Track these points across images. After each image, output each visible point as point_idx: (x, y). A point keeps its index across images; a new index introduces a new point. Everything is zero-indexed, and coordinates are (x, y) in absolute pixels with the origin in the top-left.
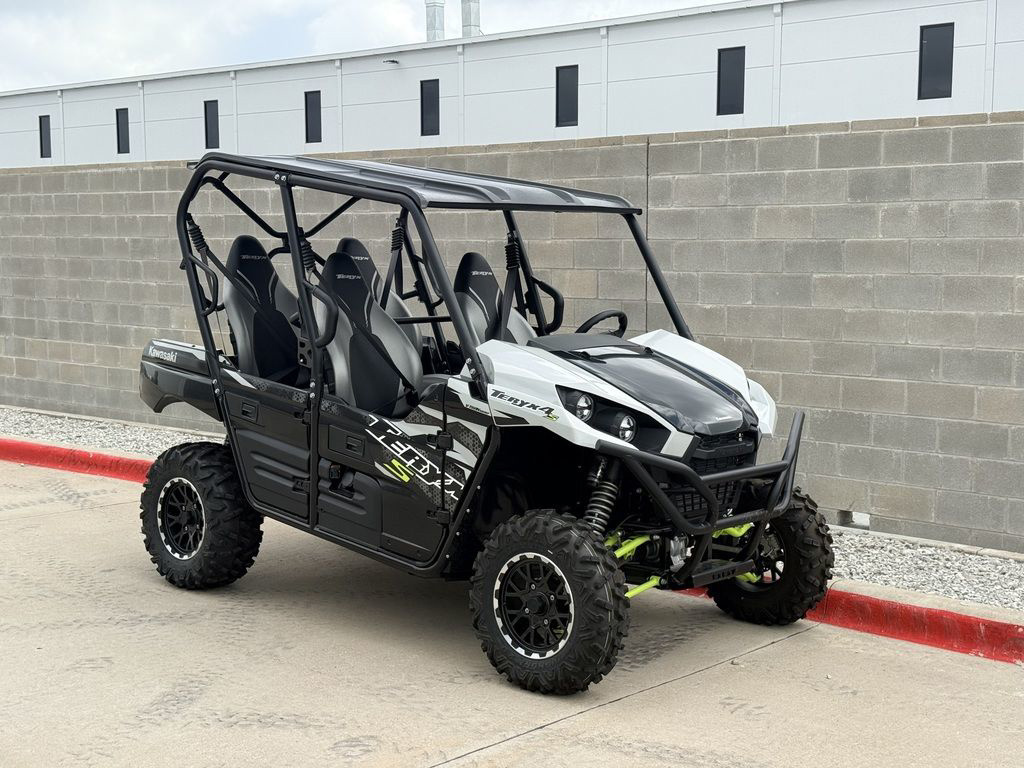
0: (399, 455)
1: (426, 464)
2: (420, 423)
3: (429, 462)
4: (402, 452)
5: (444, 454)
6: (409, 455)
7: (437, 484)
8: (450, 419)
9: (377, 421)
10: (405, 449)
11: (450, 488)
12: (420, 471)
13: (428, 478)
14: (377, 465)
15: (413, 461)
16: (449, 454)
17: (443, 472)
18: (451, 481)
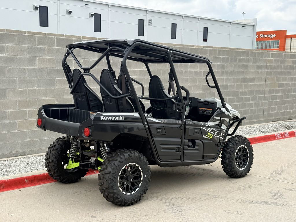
0: (210, 132)
1: (216, 132)
2: (214, 121)
3: (217, 131)
4: (210, 130)
5: (220, 128)
6: (212, 131)
7: (219, 136)
8: (222, 119)
9: (203, 124)
10: (211, 129)
11: (221, 137)
12: (215, 134)
13: (217, 135)
14: (204, 136)
15: (213, 132)
16: (221, 128)
17: (220, 132)
18: (222, 135)
